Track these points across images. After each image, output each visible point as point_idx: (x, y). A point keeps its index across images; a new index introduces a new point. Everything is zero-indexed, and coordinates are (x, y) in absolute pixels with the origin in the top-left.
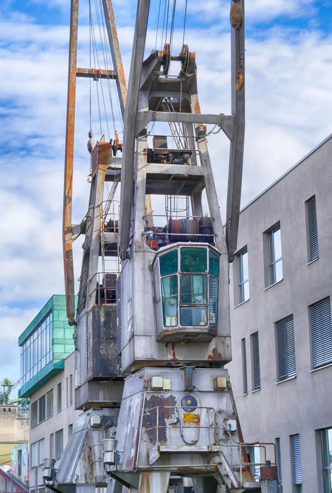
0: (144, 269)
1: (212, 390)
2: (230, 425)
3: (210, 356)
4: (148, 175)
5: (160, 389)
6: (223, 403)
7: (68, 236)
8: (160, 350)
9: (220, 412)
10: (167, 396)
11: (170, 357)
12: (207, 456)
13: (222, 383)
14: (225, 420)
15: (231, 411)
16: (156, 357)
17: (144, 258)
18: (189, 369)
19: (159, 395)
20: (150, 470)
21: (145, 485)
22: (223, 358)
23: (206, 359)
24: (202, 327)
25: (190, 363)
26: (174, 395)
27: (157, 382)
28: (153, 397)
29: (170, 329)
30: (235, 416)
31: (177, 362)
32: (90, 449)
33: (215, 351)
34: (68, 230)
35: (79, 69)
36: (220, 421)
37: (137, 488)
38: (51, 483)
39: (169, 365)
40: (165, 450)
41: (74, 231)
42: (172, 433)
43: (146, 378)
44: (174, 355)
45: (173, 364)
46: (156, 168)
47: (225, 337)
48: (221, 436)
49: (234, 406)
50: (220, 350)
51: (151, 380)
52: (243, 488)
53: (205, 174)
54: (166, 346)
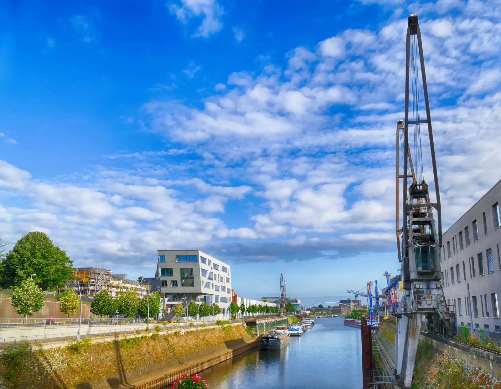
0: (412, 252)
1: (436, 288)
2: (441, 299)
3: (434, 278)
4: (413, 222)
5: (419, 288)
6: (440, 292)
7: (398, 233)
8: (418, 276)
9: (439, 295)
10: (421, 290)
11: (422, 278)
12: (434, 309)
13: (439, 286)
14: (440, 297)
15: (442, 294)
16: (417, 278)
17: (412, 248)
18: (428, 282)
19: (419, 290)
20: (416, 313)
21: (415, 318)
22: (439, 278)
23: (433, 278)
24: (430, 270)
25: (428, 280)
26: (424, 290)
27: (417, 286)
28: (417, 290)
29: (419, 271)
30: (443, 296)
31: (424, 280)
32: (406, 303)
33: (436, 276)
34: (398, 231)
35: (400, 176)
36: (439, 297)
37: (413, 318)
38: (393, 313)
39: (422, 281)
40: (420, 307)
41: (400, 231)
42: (423, 302)
43: (414, 285)
44: (423, 278)
45: (423, 280)
46: (416, 219)
47: (439, 272)
48: (439, 302)
49: (443, 293)
50: (438, 276)
51: (416, 285)
52: (445, 319)
53: (431, 220)
54: (420, 275)
